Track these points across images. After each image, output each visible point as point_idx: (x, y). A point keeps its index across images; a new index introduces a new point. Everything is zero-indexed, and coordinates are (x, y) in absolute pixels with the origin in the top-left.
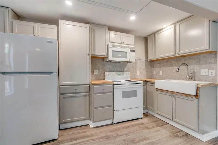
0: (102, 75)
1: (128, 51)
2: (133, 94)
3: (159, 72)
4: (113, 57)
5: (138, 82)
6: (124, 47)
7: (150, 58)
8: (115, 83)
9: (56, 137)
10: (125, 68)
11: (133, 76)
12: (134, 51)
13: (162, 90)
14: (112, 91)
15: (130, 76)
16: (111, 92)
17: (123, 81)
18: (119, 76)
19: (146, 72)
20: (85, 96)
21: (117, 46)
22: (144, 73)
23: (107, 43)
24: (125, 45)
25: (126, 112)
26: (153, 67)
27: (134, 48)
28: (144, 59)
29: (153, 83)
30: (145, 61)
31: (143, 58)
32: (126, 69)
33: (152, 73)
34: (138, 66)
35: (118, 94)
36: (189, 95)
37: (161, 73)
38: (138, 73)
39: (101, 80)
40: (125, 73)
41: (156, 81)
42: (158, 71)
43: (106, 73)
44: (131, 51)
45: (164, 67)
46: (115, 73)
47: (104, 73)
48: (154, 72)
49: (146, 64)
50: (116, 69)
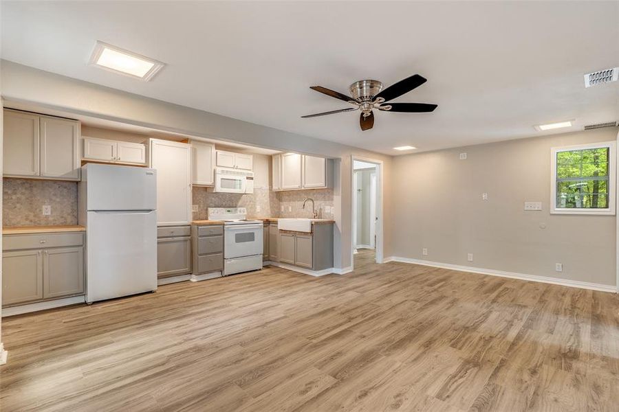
0: (204, 212)
1: (243, 178)
2: (250, 237)
3: (288, 208)
4: (222, 187)
5: (257, 221)
6: (238, 173)
7: (275, 188)
8: (225, 223)
9: (155, 288)
10: (238, 202)
11: (250, 214)
12: (252, 179)
13: (285, 231)
14: (222, 233)
15: (245, 213)
16: (220, 235)
17: (236, 221)
18: (229, 214)
19: (271, 207)
20: (186, 241)
21: (227, 172)
22: (268, 208)
23: (214, 167)
24: (239, 171)
25: (241, 260)
26: (280, 200)
27: (251, 174)
28: (268, 188)
29: (276, 223)
30: (268, 191)
31: (266, 186)
32: (240, 203)
33: (280, 209)
34: (258, 199)
35: (230, 238)
36: (307, 233)
37: (290, 208)
38: (258, 209)
39: (202, 220)
40: (239, 209)
41: (280, 220)
42: (287, 206)
43: (210, 209)
44: (247, 178)
45: (293, 201)
46: (224, 210)
47: (207, 210)
48: (283, 207)
49: (270, 196)
50: (224, 204)
